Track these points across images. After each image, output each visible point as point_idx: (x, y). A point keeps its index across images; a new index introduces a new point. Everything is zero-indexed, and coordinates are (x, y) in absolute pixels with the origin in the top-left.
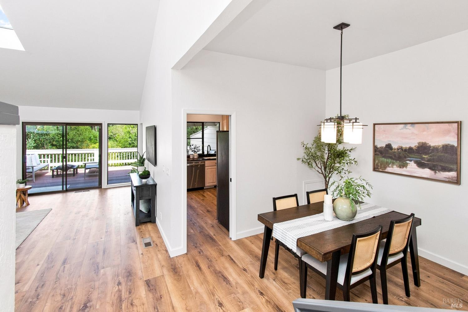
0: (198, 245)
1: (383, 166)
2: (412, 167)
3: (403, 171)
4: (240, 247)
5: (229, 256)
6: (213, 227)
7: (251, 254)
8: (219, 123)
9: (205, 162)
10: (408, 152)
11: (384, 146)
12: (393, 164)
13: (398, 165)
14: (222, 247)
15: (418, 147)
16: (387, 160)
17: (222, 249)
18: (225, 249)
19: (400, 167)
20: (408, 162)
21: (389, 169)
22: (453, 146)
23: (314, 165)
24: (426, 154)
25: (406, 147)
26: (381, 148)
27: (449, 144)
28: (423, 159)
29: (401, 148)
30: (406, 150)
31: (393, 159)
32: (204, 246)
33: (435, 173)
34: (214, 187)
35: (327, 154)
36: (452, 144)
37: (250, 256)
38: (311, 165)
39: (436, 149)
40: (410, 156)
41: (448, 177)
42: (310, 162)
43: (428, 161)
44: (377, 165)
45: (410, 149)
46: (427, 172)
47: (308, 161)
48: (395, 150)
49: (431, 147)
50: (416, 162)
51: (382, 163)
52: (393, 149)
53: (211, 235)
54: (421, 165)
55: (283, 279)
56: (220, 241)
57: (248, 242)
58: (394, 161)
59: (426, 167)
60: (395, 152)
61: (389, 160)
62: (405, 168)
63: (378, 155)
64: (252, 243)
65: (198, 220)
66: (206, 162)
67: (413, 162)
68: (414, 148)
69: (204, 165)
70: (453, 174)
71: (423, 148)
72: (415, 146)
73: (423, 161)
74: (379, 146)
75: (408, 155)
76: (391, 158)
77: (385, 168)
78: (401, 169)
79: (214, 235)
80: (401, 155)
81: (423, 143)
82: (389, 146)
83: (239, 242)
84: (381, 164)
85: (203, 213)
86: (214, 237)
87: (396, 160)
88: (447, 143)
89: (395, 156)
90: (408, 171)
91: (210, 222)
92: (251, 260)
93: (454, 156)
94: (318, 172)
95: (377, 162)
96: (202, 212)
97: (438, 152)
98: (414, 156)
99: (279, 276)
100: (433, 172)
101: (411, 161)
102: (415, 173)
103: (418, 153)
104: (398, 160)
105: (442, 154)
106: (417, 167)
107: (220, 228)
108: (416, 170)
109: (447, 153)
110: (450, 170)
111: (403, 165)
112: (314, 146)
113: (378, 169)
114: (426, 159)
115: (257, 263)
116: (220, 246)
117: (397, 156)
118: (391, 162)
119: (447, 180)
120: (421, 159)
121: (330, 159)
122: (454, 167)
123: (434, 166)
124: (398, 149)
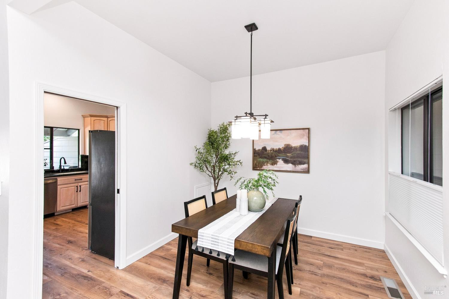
0: (62, 295)
1: (260, 165)
2: (281, 164)
3: (275, 167)
4: (134, 274)
5: (122, 292)
6: (83, 261)
7: (151, 278)
8: (79, 130)
9: (56, 179)
10: (278, 152)
11: (261, 149)
12: (267, 162)
13: (271, 163)
14: (107, 284)
15: (285, 148)
16: (263, 160)
17: (108, 287)
18: (113, 285)
19: (272, 164)
20: (278, 160)
21: (264, 167)
22: (306, 146)
23: (205, 169)
24: (289, 153)
25: (277, 149)
26: (259, 150)
27: (303, 145)
28: (287, 156)
29: (273, 150)
30: (276, 151)
31: (268, 159)
32: (75, 293)
33: (295, 166)
34: (71, 210)
35: (215, 158)
36: (305, 144)
37: (151, 282)
38: (203, 169)
39: (296, 148)
40: (280, 155)
41: (303, 168)
42: (202, 166)
43: (291, 158)
44: (256, 164)
45: (279, 149)
46: (290, 167)
47: (201, 165)
48: (269, 151)
49: (292, 147)
50: (283, 160)
51: (259, 162)
52: (267, 151)
53: (83, 273)
54: (286, 161)
55: (200, 293)
56: (101, 277)
57: (142, 265)
58: (268, 160)
59: (289, 163)
60: (269, 153)
61: (265, 160)
62: (276, 165)
63: (256, 156)
64: (149, 264)
65: (54, 258)
66: (59, 179)
67: (281, 159)
68: (282, 149)
69: (56, 182)
70: (305, 166)
71: (288, 149)
72: (282, 147)
73: (287, 159)
74: (257, 149)
75: (278, 154)
76: (265, 158)
77: (262, 166)
78: (273, 166)
79: (89, 271)
80: (273, 155)
81: (287, 145)
82: (264, 149)
83: (131, 269)
84: (259, 164)
85: (62, 247)
86: (90, 274)
87: (269, 159)
88: (302, 144)
89: (269, 156)
90: (278, 167)
91: (76, 256)
92: (154, 285)
93: (307, 153)
94: (209, 175)
95: (255, 162)
96: (58, 246)
97: (297, 151)
98: (282, 155)
99: (194, 291)
100: (293, 166)
101: (279, 159)
102: (282, 168)
103: (284, 152)
104: (271, 159)
105: (300, 152)
106: (283, 163)
107: (95, 259)
108: (284, 166)
109: (302, 151)
110: (304, 164)
111: (274, 163)
112: (205, 151)
113: (257, 168)
114: (290, 157)
115: (163, 286)
116: (104, 282)
117: (270, 156)
118: (266, 161)
119: (302, 171)
120: (286, 157)
121: (217, 163)
122: (306, 160)
123: (295, 161)
124: (271, 151)
